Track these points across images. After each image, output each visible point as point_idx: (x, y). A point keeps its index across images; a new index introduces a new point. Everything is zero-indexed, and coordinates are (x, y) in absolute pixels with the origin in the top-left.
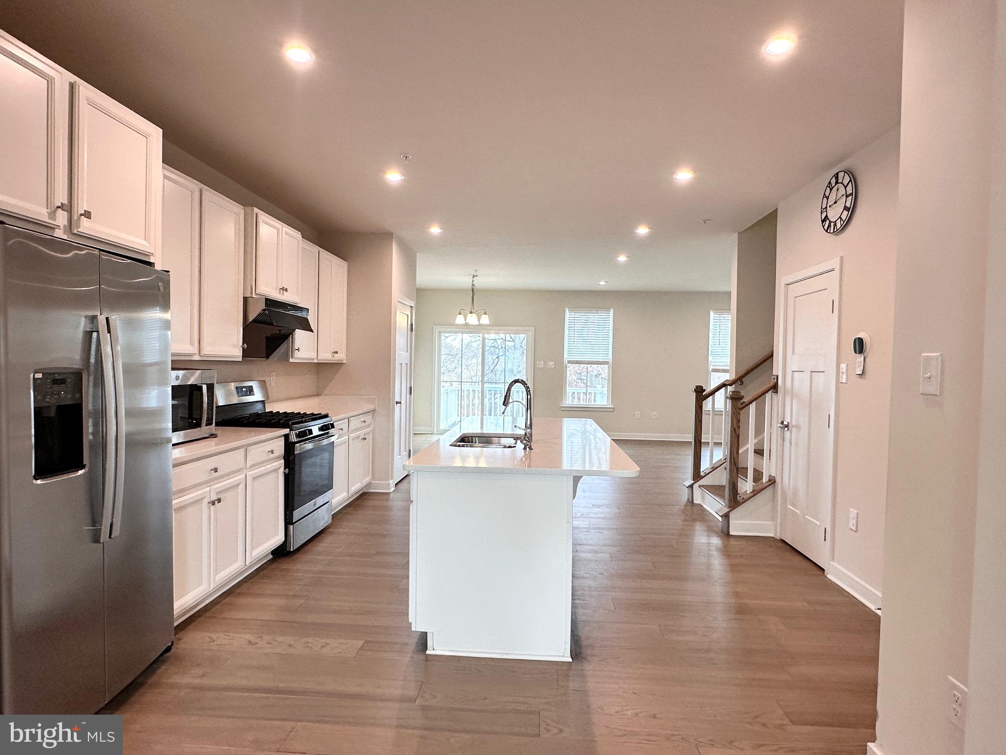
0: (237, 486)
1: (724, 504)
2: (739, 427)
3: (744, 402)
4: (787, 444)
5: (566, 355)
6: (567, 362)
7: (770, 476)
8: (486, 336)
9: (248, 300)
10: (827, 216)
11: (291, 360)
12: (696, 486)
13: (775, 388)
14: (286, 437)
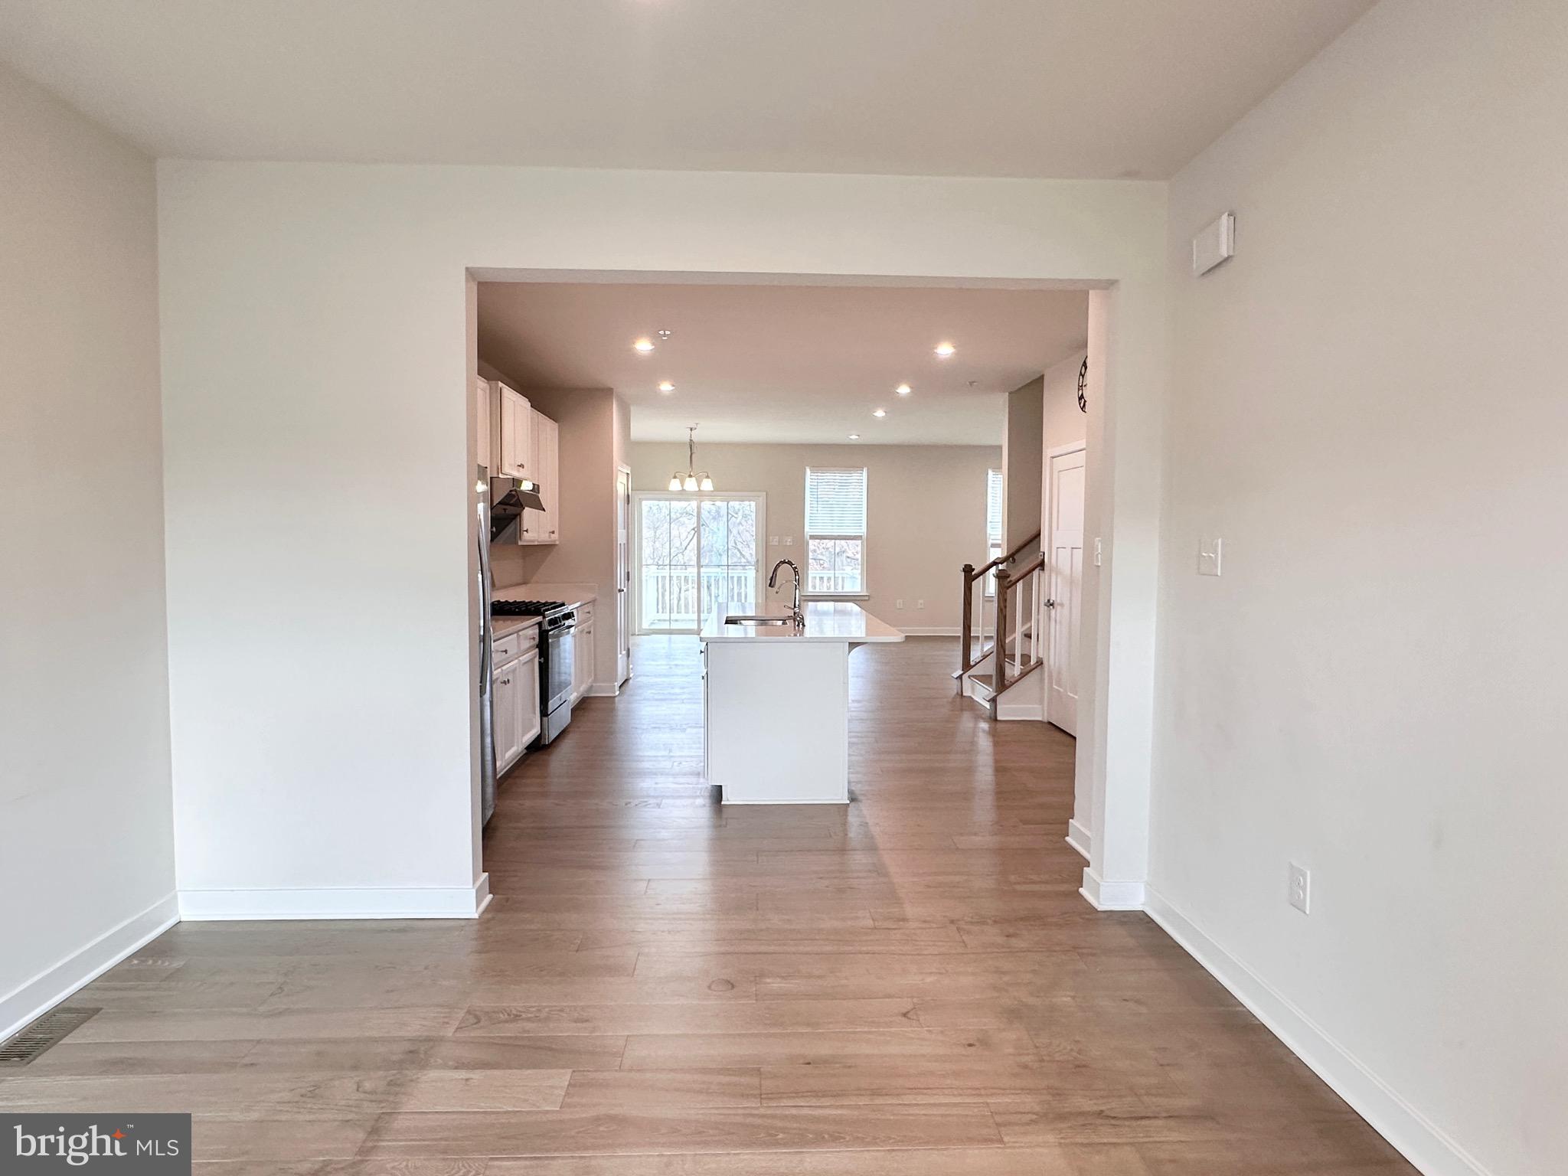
1: (991, 690)
2: (1005, 607)
3: (1011, 581)
4: (1053, 622)
5: (807, 529)
6: (808, 537)
7: (1038, 658)
8: (704, 504)
9: (495, 480)
10: (1082, 394)
11: (520, 543)
12: (965, 677)
13: (1041, 565)
14: (540, 624)
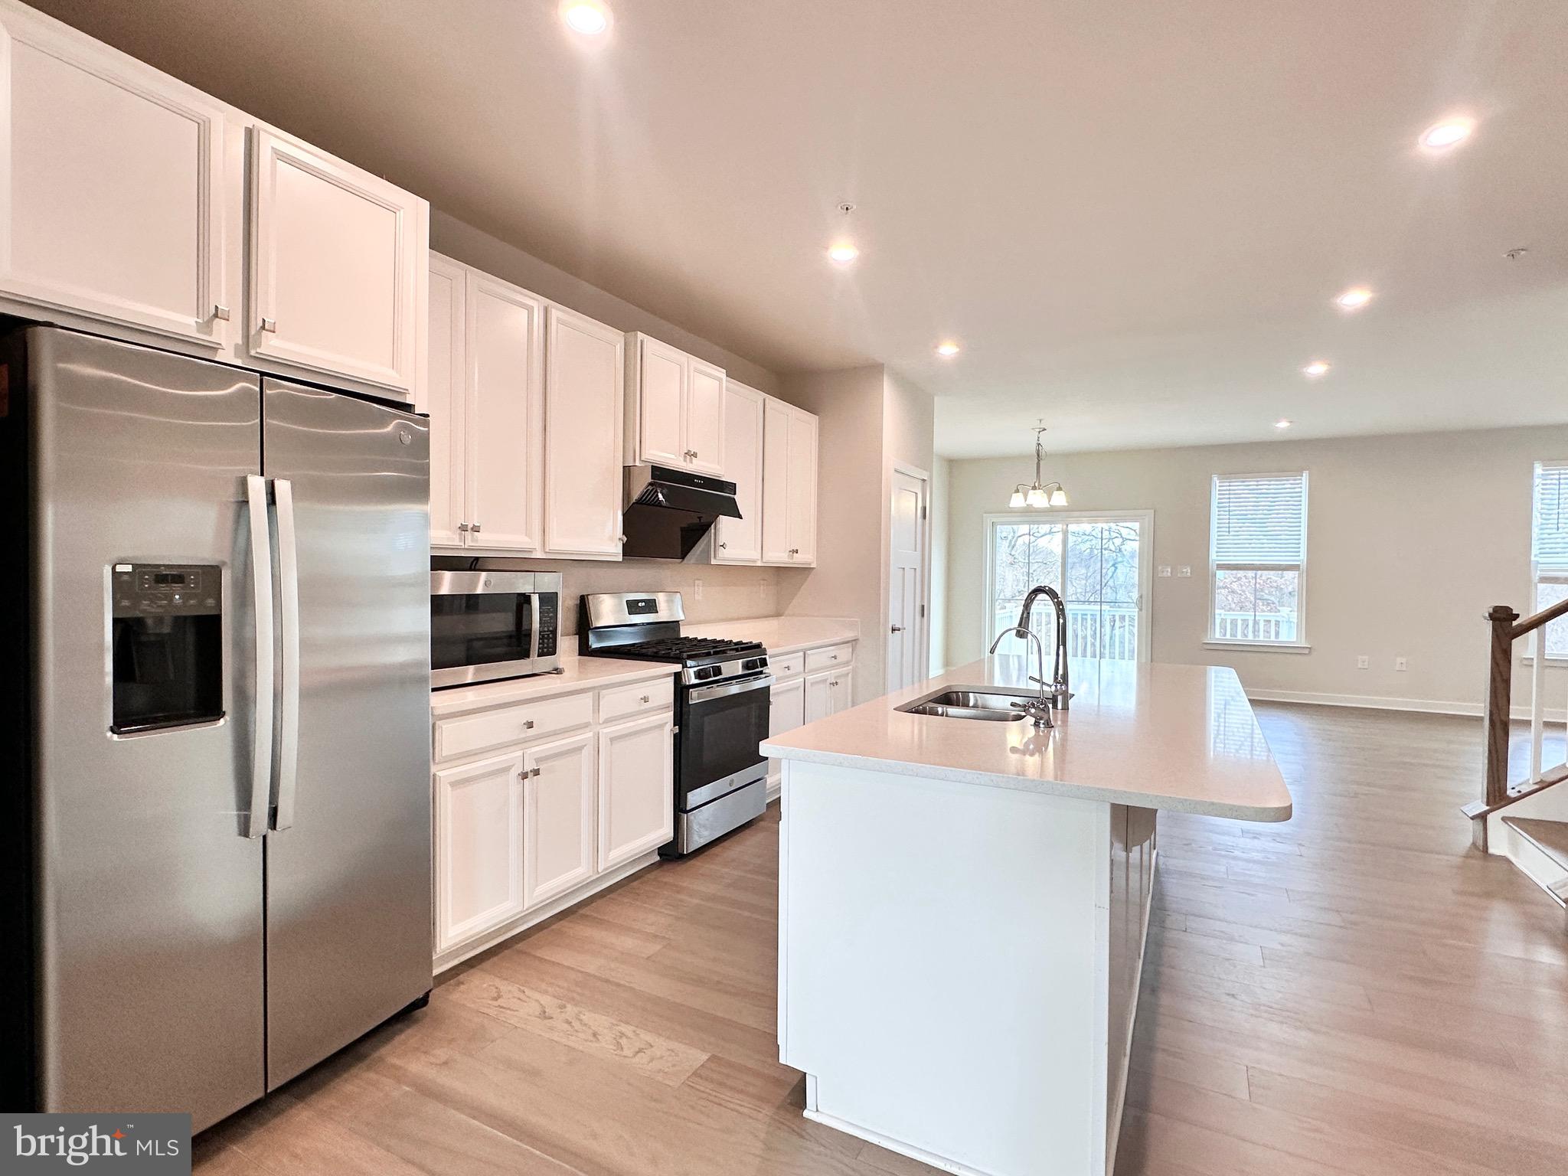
0: (579, 749)
5: (1213, 556)
6: (1217, 566)
8: (1072, 528)
9: (631, 470)
11: (714, 562)
12: (1494, 817)
14: (678, 676)
